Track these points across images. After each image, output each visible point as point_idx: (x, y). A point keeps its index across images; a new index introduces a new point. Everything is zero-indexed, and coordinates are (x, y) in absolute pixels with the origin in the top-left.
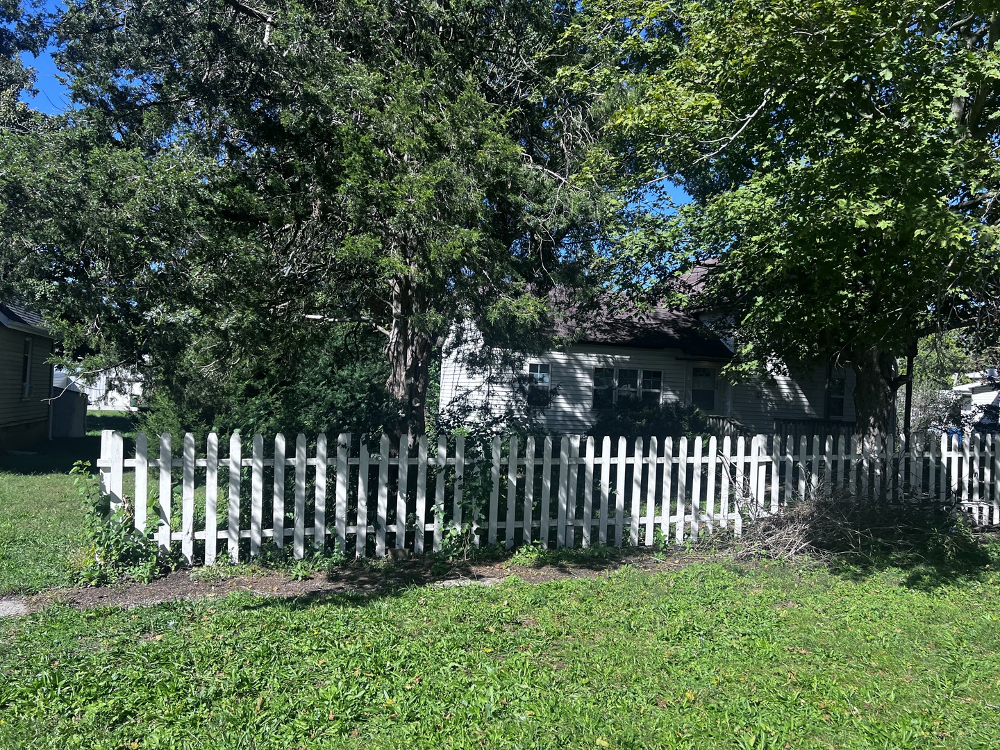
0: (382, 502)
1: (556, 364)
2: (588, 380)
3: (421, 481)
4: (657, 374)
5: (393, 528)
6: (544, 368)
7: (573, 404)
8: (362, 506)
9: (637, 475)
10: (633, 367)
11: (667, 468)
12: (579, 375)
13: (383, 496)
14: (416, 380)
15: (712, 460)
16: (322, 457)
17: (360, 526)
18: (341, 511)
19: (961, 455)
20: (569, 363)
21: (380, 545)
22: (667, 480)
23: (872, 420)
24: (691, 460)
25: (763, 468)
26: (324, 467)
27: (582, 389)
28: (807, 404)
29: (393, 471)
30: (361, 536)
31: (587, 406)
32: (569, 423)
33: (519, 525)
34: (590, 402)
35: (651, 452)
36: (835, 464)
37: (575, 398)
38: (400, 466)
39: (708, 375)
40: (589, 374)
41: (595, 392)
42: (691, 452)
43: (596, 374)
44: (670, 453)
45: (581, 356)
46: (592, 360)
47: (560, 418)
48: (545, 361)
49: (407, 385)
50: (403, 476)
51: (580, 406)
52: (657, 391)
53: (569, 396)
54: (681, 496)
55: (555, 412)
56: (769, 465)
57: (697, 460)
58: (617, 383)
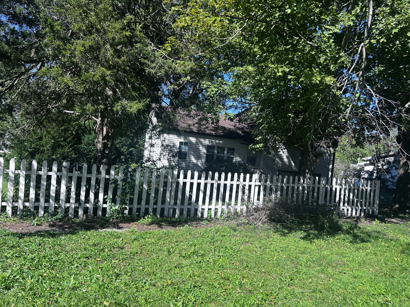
0: (83, 194)
1: (191, 143)
2: (204, 150)
3: (102, 185)
4: (233, 149)
5: (88, 205)
6: (186, 144)
7: (197, 160)
8: (73, 195)
9: (202, 187)
10: (223, 146)
11: (215, 186)
12: (201, 148)
13: (83, 191)
14: (108, 141)
15: (235, 183)
16: (55, 172)
17: (72, 203)
18: (63, 197)
19: (341, 187)
20: (197, 143)
21: (81, 212)
22: (215, 191)
23: (307, 171)
24: (226, 182)
25: (257, 188)
26: (56, 176)
27: (202, 153)
28: (294, 165)
29: (89, 180)
30: (72, 208)
31: (203, 161)
32: (195, 167)
33: (147, 206)
34: (205, 159)
35: (209, 178)
36: (288, 187)
37: (198, 157)
38: (92, 178)
40: (205, 147)
41: (207, 155)
42: (226, 179)
43: (208, 148)
44: (217, 179)
45: (202, 140)
46: (207, 142)
47: (191, 165)
48: (186, 141)
49: (103, 143)
50: (93, 182)
51: (200, 161)
52: (233, 156)
53: (196, 156)
54: (221, 198)
55: (190, 162)
56: (259, 186)
57: (228, 183)
58: (216, 152)
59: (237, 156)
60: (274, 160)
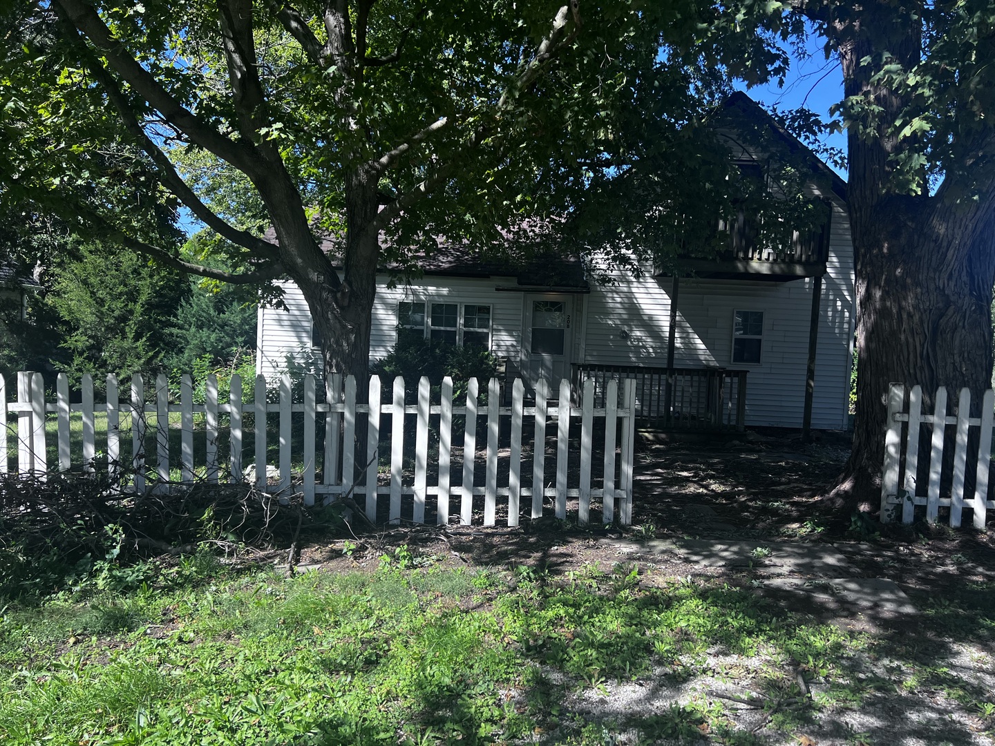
2: (393, 317)
4: (485, 310)
10: (451, 301)
12: (381, 312)
19: (411, 411)
27: (385, 328)
28: (703, 347)
31: (390, 348)
34: (394, 344)
39: (560, 309)
40: (393, 310)
41: (400, 331)
43: (402, 310)
45: (384, 289)
46: (398, 294)
51: (382, 349)
52: (485, 330)
58: (430, 321)
60: (626, 336)
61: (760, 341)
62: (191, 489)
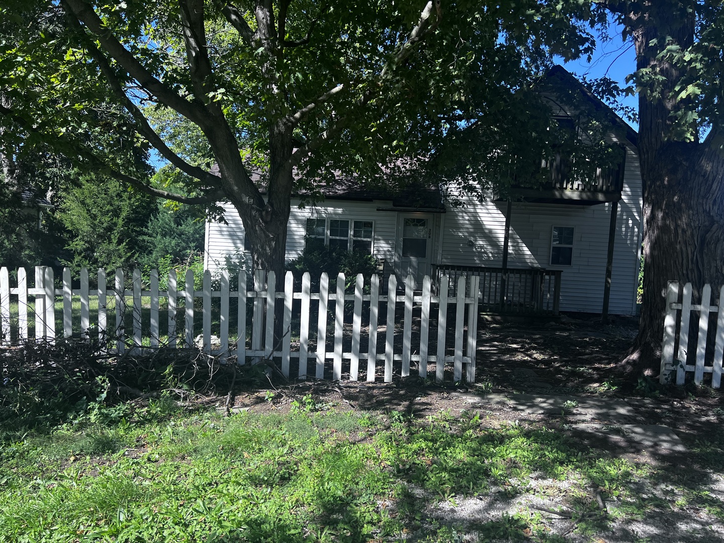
2: (302, 230)
4: (368, 225)
10: (344, 218)
12: (293, 225)
19: (315, 298)
27: (296, 237)
28: (529, 253)
31: (300, 252)
34: (303, 249)
37: (290, 246)
39: (423, 225)
40: (302, 224)
41: (307, 240)
43: (309, 224)
46: (306, 212)
51: (294, 252)
52: (369, 240)
58: (329, 233)
59: (379, 240)
60: (472, 245)
61: (571, 249)
62: (157, 352)
